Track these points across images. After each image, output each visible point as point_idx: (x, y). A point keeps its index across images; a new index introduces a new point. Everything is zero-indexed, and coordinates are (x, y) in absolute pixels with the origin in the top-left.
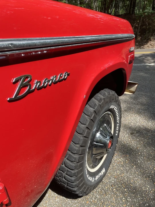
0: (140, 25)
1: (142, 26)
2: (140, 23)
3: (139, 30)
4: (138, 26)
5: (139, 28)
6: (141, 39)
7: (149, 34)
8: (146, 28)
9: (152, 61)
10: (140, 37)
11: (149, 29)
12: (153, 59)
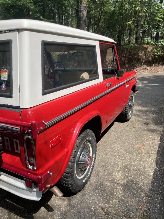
0: (127, 55)
1: (129, 55)
2: (127, 54)
3: (127, 59)
4: (126, 56)
5: (127, 57)
6: (129, 66)
7: (135, 62)
8: (132, 57)
9: (140, 83)
10: (128, 65)
11: (135, 58)
12: (140, 82)
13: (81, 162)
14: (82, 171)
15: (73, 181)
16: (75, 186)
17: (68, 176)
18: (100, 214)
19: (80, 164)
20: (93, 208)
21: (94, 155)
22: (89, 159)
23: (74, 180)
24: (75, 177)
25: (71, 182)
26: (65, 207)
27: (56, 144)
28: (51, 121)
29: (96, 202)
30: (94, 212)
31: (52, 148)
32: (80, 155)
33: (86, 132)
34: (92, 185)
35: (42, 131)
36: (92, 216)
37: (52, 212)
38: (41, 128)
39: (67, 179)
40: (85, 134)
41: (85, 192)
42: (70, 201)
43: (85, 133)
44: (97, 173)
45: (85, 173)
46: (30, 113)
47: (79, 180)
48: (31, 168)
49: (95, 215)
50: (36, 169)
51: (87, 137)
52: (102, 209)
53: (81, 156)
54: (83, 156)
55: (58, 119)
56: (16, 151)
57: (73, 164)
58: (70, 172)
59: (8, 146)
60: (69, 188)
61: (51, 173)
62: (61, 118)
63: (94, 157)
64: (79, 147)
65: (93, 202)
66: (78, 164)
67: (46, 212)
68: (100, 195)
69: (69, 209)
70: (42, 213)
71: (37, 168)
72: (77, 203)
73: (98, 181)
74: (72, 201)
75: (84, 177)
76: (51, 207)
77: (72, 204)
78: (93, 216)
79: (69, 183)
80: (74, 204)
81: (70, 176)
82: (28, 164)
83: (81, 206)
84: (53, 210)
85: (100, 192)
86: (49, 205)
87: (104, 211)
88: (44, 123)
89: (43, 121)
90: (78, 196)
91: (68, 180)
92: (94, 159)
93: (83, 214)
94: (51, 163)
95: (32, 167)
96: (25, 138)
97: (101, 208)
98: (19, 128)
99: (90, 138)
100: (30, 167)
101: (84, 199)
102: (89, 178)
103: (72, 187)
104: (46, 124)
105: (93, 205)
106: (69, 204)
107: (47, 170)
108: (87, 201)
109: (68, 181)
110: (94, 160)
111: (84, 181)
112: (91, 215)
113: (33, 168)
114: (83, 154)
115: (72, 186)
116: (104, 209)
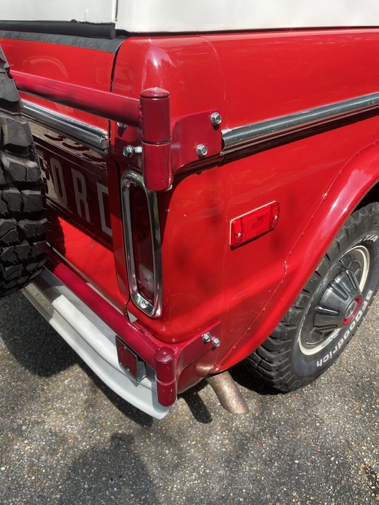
13: (324, 307)
14: (321, 333)
15: (286, 363)
16: (289, 376)
17: (273, 345)
18: (358, 484)
19: (321, 313)
20: (337, 457)
21: (371, 292)
22: (353, 306)
23: (291, 360)
24: (294, 353)
25: (279, 364)
26: (247, 424)
27: (254, 234)
28: (253, 127)
29: (347, 441)
30: (335, 472)
31: (233, 248)
32: (329, 285)
33: (371, 210)
34: (342, 380)
35: (200, 166)
36: (326, 483)
37: (205, 425)
38: (200, 147)
39: (268, 354)
40: (363, 219)
41: (317, 394)
42: (264, 409)
43: (364, 213)
44: (365, 348)
45: (329, 340)
46: (156, 63)
47: (307, 358)
48: (144, 306)
49: (340, 482)
50: (159, 312)
51: (370, 229)
52: (365, 469)
53: (330, 291)
54: (334, 291)
55: (284, 126)
56: (105, 229)
57: (298, 312)
58: (282, 334)
59: (82, 205)
60: (271, 378)
61: (216, 341)
62: (299, 122)
63: (368, 298)
64: (334, 258)
65: (337, 435)
66: (314, 313)
67: (187, 418)
68: (364, 421)
69: (259, 432)
70: (177, 416)
71: (163, 312)
72: (286, 422)
73: (364, 373)
74: (271, 412)
75: (322, 353)
76: (205, 408)
77: (268, 421)
78: (330, 482)
79: (272, 365)
80: (275, 421)
81: (282, 346)
82: (135, 288)
83: (297, 435)
84: (211, 421)
85: (366, 411)
86: (201, 400)
87: (370, 478)
88: (217, 127)
89: (215, 115)
90: (292, 401)
91: (272, 356)
92: (366, 303)
93: (298, 464)
94: (223, 302)
95: (147, 303)
96: (125, 183)
97: (363, 465)
98: (105, 132)
99: (377, 237)
100: (142, 302)
101: (309, 415)
102: (336, 356)
103: (281, 378)
104: (224, 132)
105: (336, 448)
106: (258, 418)
107: (203, 328)
108: (317, 428)
109: (269, 358)
110: (364, 308)
111: (319, 364)
112: (327, 478)
113: (149, 309)
114: (338, 285)
115: (281, 374)
116: (372, 473)
